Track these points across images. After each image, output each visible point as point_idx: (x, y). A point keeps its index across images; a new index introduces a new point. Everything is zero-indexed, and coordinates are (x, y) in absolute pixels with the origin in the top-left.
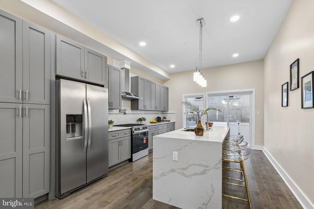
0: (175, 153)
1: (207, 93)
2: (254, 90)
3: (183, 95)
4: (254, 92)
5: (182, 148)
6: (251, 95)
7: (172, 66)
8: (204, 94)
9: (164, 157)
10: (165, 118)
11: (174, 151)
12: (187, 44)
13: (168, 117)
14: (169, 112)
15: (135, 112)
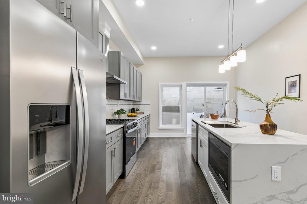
0: (277, 169)
1: (186, 83)
2: (228, 83)
3: (159, 83)
4: (228, 85)
5: (288, 159)
6: (224, 88)
7: (154, 48)
8: (182, 84)
9: (254, 178)
10: (138, 110)
11: (274, 165)
12: (193, 20)
13: (142, 108)
14: (143, 102)
15: (114, 102)
